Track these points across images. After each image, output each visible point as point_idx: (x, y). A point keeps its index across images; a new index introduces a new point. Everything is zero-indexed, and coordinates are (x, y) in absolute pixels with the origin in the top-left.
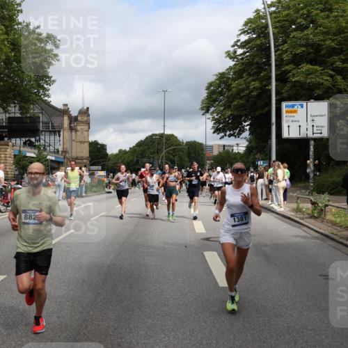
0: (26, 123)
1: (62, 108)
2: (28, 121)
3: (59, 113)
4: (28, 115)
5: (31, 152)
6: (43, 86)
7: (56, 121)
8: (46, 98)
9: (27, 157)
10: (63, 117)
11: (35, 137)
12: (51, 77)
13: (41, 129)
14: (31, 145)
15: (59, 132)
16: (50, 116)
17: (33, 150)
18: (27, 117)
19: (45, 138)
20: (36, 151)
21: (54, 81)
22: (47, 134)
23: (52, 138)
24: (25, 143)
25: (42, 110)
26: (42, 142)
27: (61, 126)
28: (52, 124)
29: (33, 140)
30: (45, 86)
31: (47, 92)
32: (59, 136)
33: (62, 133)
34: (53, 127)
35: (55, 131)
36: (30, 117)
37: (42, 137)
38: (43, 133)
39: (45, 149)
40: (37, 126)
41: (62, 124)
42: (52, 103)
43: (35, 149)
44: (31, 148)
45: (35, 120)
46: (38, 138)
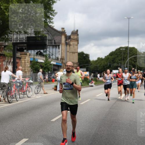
0: (38, 40)
1: (61, 31)
2: (40, 39)
3: (59, 34)
4: (40, 35)
5: (41, 59)
6: (49, 16)
7: (57, 39)
8: (51, 24)
9: (38, 62)
10: (61, 36)
11: (43, 49)
12: (55, 10)
13: (47, 44)
14: (41, 54)
15: (59, 46)
16: (53, 36)
17: (42, 58)
18: (39, 37)
19: (50, 50)
20: (44, 59)
21: (56, 13)
22: (51, 47)
23: (54, 50)
24: (37, 53)
25: (48, 31)
26: (48, 52)
27: (60, 43)
28: (54, 41)
29: (42, 51)
30: (51, 16)
31: (51, 21)
32: (59, 49)
33: (60, 47)
34: (55, 43)
35: (56, 45)
36: (40, 37)
37: (48, 49)
38: (49, 47)
39: (50, 57)
40: (45, 42)
41: (61, 40)
42: (54, 28)
43: (43, 57)
44: (41, 57)
45: (44, 38)
46: (45, 50)
